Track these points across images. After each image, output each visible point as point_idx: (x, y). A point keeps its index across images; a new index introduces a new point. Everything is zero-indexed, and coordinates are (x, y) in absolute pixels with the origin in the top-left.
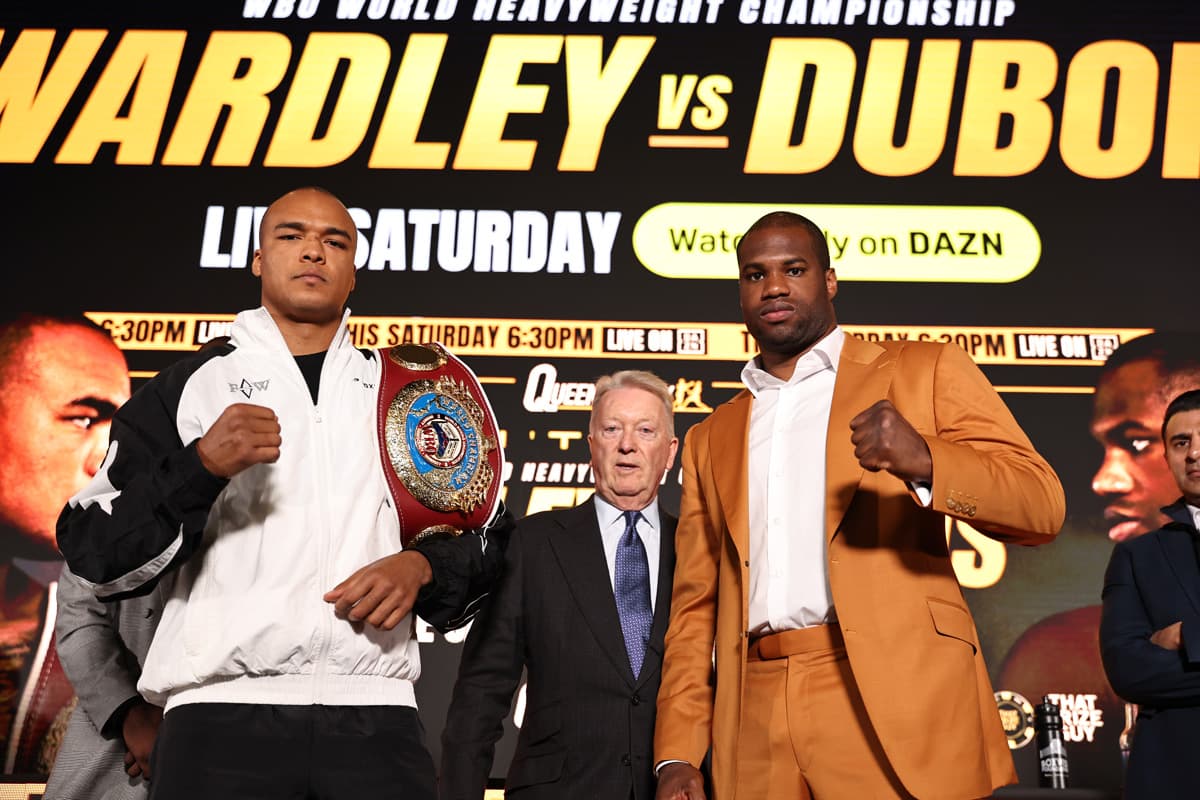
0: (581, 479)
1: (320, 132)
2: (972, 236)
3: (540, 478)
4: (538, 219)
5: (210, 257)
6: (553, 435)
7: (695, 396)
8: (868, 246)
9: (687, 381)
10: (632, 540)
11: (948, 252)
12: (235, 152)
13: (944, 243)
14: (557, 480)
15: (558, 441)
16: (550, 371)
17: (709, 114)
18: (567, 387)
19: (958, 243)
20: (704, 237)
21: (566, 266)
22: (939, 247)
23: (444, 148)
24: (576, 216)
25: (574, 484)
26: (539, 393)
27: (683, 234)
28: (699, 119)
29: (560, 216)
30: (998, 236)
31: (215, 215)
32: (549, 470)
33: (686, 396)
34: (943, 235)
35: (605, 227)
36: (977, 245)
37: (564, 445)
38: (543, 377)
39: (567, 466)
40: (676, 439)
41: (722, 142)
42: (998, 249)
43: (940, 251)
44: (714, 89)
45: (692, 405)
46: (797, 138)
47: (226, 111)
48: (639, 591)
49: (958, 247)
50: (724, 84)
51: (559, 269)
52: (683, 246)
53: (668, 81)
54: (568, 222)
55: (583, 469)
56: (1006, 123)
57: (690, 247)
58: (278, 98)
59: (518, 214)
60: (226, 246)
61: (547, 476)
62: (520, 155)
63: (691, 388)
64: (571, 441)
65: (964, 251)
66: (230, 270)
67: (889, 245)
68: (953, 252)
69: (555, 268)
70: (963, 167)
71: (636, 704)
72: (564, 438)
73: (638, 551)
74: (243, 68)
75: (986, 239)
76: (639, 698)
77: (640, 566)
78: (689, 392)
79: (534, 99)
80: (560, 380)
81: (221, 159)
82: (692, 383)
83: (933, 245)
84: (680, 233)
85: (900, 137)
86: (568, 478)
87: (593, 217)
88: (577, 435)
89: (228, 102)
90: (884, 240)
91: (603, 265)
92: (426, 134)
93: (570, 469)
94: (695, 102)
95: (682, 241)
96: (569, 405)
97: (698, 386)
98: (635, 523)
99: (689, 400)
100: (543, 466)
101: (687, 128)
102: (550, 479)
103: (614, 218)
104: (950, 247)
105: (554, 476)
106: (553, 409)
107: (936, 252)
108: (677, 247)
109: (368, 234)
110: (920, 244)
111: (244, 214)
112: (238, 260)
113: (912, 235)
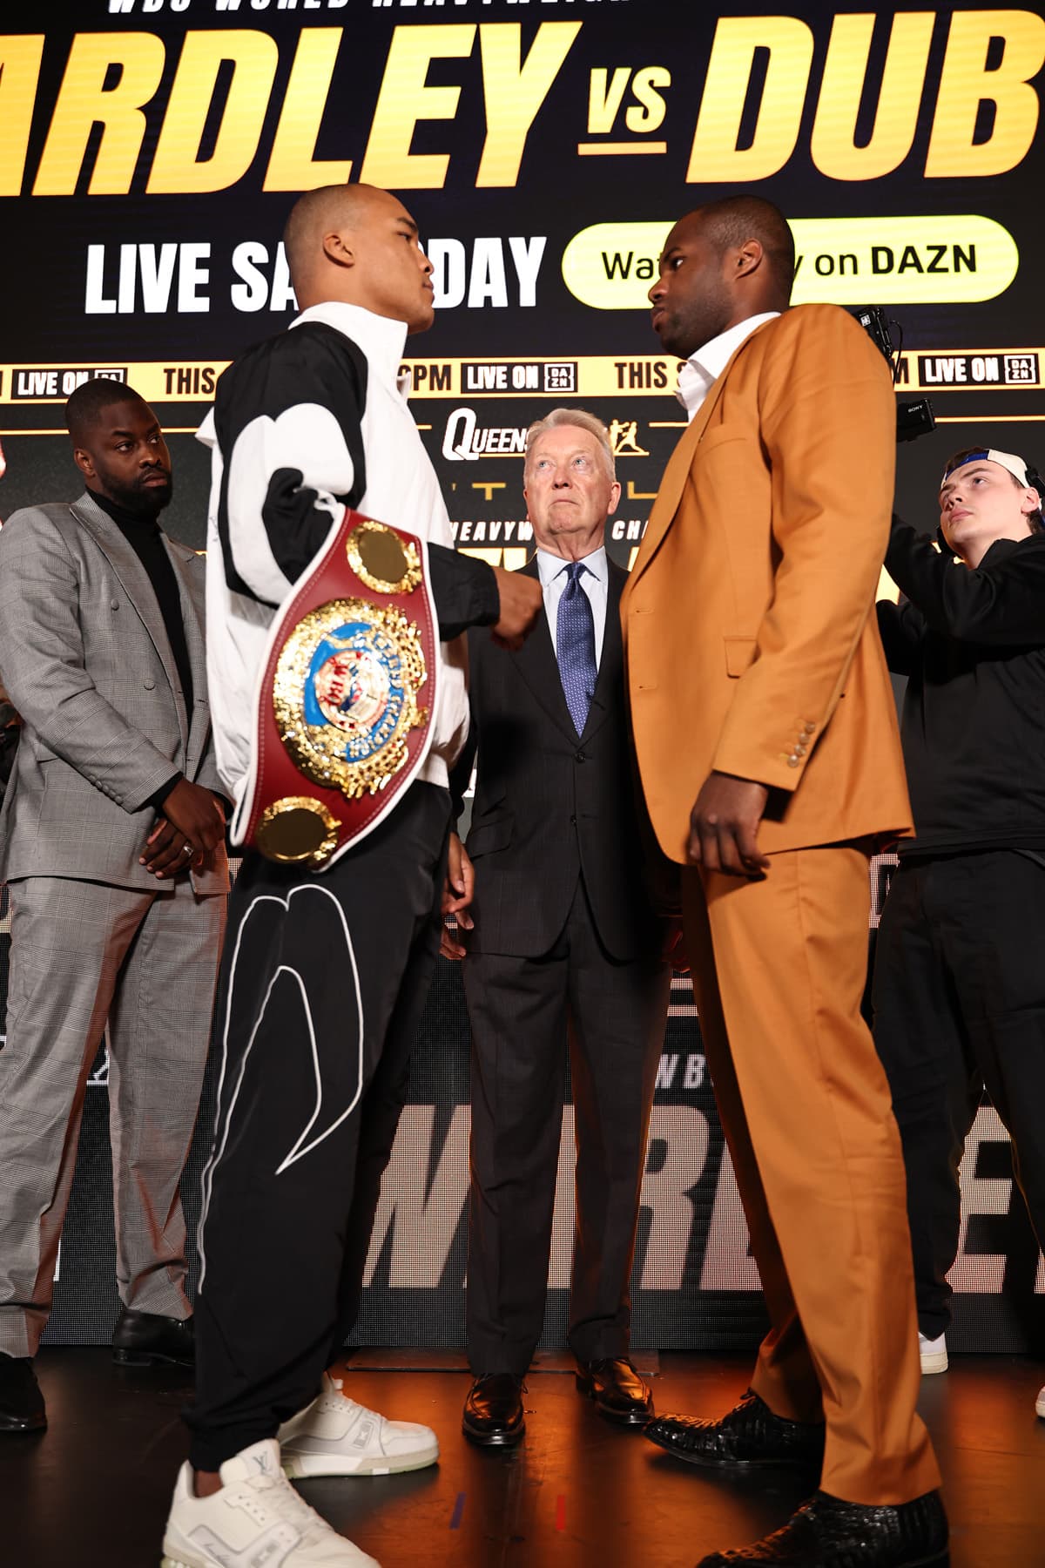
0: (507, 537)
1: (205, 152)
2: (943, 249)
3: (465, 537)
4: (455, 247)
5: (95, 303)
6: (476, 486)
7: (630, 439)
8: (825, 265)
9: (621, 422)
10: (575, 592)
11: (916, 268)
12: (112, 178)
13: (910, 260)
14: (483, 538)
15: (483, 491)
16: (470, 416)
17: (646, 115)
19: (926, 258)
20: (641, 261)
21: (488, 300)
22: (904, 265)
23: (346, 166)
24: (496, 243)
25: (501, 543)
26: (458, 440)
27: (617, 257)
28: (634, 120)
29: (480, 243)
30: (973, 248)
31: (96, 255)
32: (473, 528)
33: (620, 438)
34: (911, 249)
35: (529, 255)
36: (947, 260)
37: (489, 496)
38: (462, 422)
39: (492, 524)
40: (618, 483)
41: (660, 148)
42: (972, 266)
43: (907, 269)
44: (651, 84)
45: (627, 448)
46: (746, 140)
47: (98, 128)
48: (583, 645)
49: (925, 263)
50: (662, 77)
51: (480, 304)
52: (618, 273)
53: (598, 76)
54: (488, 249)
55: (509, 526)
56: (987, 113)
57: (625, 274)
58: (155, 111)
59: (432, 243)
60: (111, 289)
61: (471, 535)
62: (432, 171)
63: (626, 429)
64: (496, 493)
65: (932, 269)
66: (117, 316)
67: (848, 263)
68: (920, 270)
69: (476, 301)
70: (935, 167)
71: (581, 762)
72: (490, 488)
73: (581, 604)
74: (113, 76)
75: (958, 252)
76: (584, 755)
77: (584, 618)
78: (624, 434)
79: (444, 103)
80: (480, 425)
81: (95, 188)
82: (627, 424)
83: (898, 262)
84: (614, 257)
85: (863, 134)
86: (493, 536)
87: (517, 243)
88: (501, 486)
89: (99, 119)
90: (842, 258)
91: (528, 298)
92: (322, 153)
93: (495, 529)
94: (629, 99)
95: (615, 267)
97: (633, 427)
98: (579, 576)
99: (623, 443)
100: (467, 525)
101: (620, 131)
102: (476, 537)
103: (539, 243)
104: (917, 264)
105: (479, 535)
106: (474, 457)
107: (901, 271)
108: (610, 275)
109: (267, 270)
110: (883, 262)
111: (128, 252)
112: (127, 305)
113: (875, 251)
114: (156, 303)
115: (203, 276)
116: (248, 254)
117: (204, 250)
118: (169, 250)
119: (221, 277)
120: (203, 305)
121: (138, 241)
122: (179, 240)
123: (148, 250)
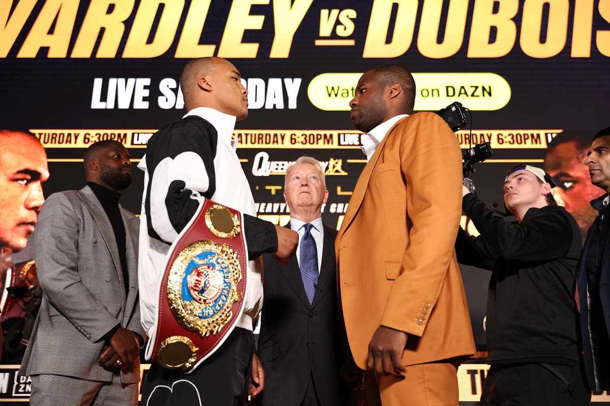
0: (282, 211)
1: (150, 40)
2: (477, 87)
3: (262, 211)
4: (260, 82)
5: (96, 104)
6: (268, 188)
7: (339, 167)
8: (425, 93)
9: (335, 159)
10: (308, 236)
11: (465, 95)
12: (108, 51)
13: (463, 91)
15: (270, 190)
16: (266, 156)
17: (345, 29)
18: (274, 163)
19: (470, 91)
20: (343, 90)
21: (275, 105)
22: (460, 93)
23: (213, 48)
24: (279, 81)
25: (278, 213)
26: (260, 166)
27: (333, 88)
28: (340, 31)
29: (271, 81)
30: (490, 87)
31: (98, 83)
32: (266, 206)
33: (334, 167)
34: (462, 87)
35: (294, 86)
36: (479, 92)
37: (273, 192)
38: (262, 159)
39: (275, 204)
41: (351, 43)
42: (490, 94)
43: (461, 95)
44: (348, 16)
45: (337, 171)
46: (389, 40)
47: (102, 30)
48: (312, 261)
49: (470, 93)
50: (353, 14)
51: (271, 107)
52: (333, 95)
53: (324, 13)
54: (275, 83)
55: (283, 206)
56: (493, 32)
57: (336, 95)
58: (128, 24)
59: (250, 80)
60: (104, 98)
61: (265, 209)
62: (251, 51)
63: (337, 163)
64: (276, 190)
65: (473, 95)
66: (106, 110)
67: (435, 92)
68: (467, 96)
69: (269, 106)
70: (472, 53)
71: (311, 317)
72: (273, 189)
73: (312, 244)
74: (111, 9)
75: (484, 89)
76: (313, 313)
77: (313, 250)
78: (336, 165)
79: (257, 22)
80: (270, 160)
81: (99, 55)
82: (337, 161)
83: (457, 92)
84: (331, 88)
85: (440, 39)
86: (275, 210)
87: (288, 81)
88: (279, 188)
89: (103, 26)
90: (433, 90)
91: (293, 105)
92: (203, 41)
93: (276, 206)
94: (338, 22)
95: (332, 92)
96: (275, 172)
97: (340, 162)
98: (310, 230)
99: (335, 169)
100: (263, 205)
101: (334, 36)
102: (267, 211)
103: (298, 81)
104: (466, 93)
105: (269, 210)
106: (267, 174)
107: (459, 96)
108: (330, 95)
109: (175, 91)
110: (451, 92)
111: (112, 82)
112: (110, 104)
113: (447, 87)
114: (124, 104)
115: (146, 93)
116: (167, 84)
117: (147, 82)
118: (131, 81)
119: (154, 93)
120: (145, 105)
121: (117, 77)
122: (136, 76)
123: (122, 81)
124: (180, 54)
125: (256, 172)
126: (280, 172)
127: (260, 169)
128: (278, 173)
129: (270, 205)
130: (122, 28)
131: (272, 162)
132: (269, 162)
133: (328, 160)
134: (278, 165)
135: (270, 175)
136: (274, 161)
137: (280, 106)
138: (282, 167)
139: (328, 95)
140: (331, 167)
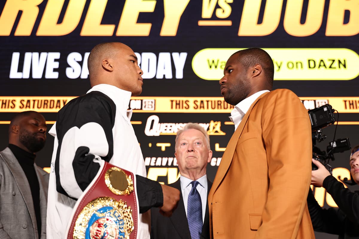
0: (170, 164)
1: (60, 20)
2: (334, 61)
3: (153, 164)
4: (152, 56)
5: (14, 74)
6: (158, 145)
7: (218, 128)
8: (290, 65)
9: (214, 122)
10: (194, 192)
11: (324, 67)
12: (24, 30)
13: (322, 64)
14: (160, 164)
15: (160, 147)
16: (156, 118)
17: (223, 12)
18: (164, 125)
19: (328, 64)
20: (222, 63)
21: (164, 76)
22: (320, 66)
23: (112, 27)
24: (168, 55)
25: (167, 166)
26: (151, 128)
27: (213, 61)
28: (219, 14)
29: (161, 55)
30: (345, 61)
31: (16, 56)
32: (156, 160)
33: (214, 128)
34: (322, 61)
35: (180, 59)
36: (336, 64)
37: (163, 149)
38: (153, 121)
39: (164, 159)
41: (229, 23)
42: (345, 66)
44: (226, 1)
45: (216, 132)
46: (260, 20)
47: (20, 13)
48: (197, 213)
49: (328, 65)
51: (161, 77)
52: (213, 67)
54: (165, 57)
55: (170, 160)
56: (347, 15)
57: (216, 67)
58: (42, 7)
59: (144, 54)
60: (20, 69)
61: (155, 163)
62: (145, 29)
63: (216, 125)
64: (166, 147)
65: (330, 67)
66: (22, 80)
67: (299, 65)
68: (326, 67)
69: (160, 76)
70: (330, 32)
72: (163, 146)
73: (197, 197)
75: (340, 62)
77: (198, 203)
78: (215, 126)
79: (150, 6)
80: (160, 122)
81: (18, 33)
82: (216, 123)
83: (317, 65)
84: (212, 61)
85: (303, 20)
86: (164, 164)
87: (175, 55)
88: (168, 145)
89: (21, 9)
90: (297, 63)
91: (180, 75)
92: (105, 21)
93: (165, 160)
94: (217, 6)
95: (213, 65)
96: (165, 133)
97: (219, 124)
98: (196, 186)
99: (215, 130)
100: (154, 159)
101: (214, 17)
102: (157, 164)
103: (184, 55)
104: (324, 65)
105: (158, 163)
106: (157, 134)
107: (319, 67)
108: (211, 67)
109: (81, 63)
110: (312, 64)
111: (28, 55)
112: (25, 75)
113: (309, 61)
114: (37, 75)
115: (57, 65)
116: (73, 58)
117: (57, 55)
118: (44, 55)
119: (63, 65)
120: (56, 75)
121: (32, 51)
122: (48, 51)
123: (36, 55)
124: (85, 32)
125: (148, 132)
126: (168, 133)
127: (151, 130)
128: (166, 133)
129: (159, 159)
130: (37, 11)
131: (162, 124)
132: (159, 124)
133: (209, 122)
134: (166, 126)
135: (160, 136)
136: (163, 123)
137: (169, 76)
138: (170, 128)
139: (209, 67)
140: (211, 128)
